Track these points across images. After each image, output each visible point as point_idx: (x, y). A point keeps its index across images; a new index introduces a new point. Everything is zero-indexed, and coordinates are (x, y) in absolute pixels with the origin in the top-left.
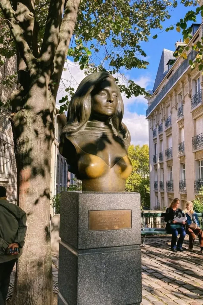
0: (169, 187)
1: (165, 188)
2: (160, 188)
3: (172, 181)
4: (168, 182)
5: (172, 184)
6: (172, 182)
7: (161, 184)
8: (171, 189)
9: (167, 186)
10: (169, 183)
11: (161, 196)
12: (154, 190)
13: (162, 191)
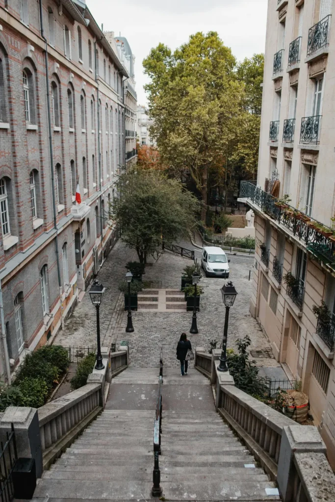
0: (307, 133)
1: (297, 136)
2: (284, 137)
3: (318, 116)
4: (306, 119)
5: (317, 126)
6: (318, 120)
7: (287, 126)
8: (312, 138)
9: (302, 132)
10: (308, 124)
11: (285, 157)
12: (268, 143)
13: (288, 146)
